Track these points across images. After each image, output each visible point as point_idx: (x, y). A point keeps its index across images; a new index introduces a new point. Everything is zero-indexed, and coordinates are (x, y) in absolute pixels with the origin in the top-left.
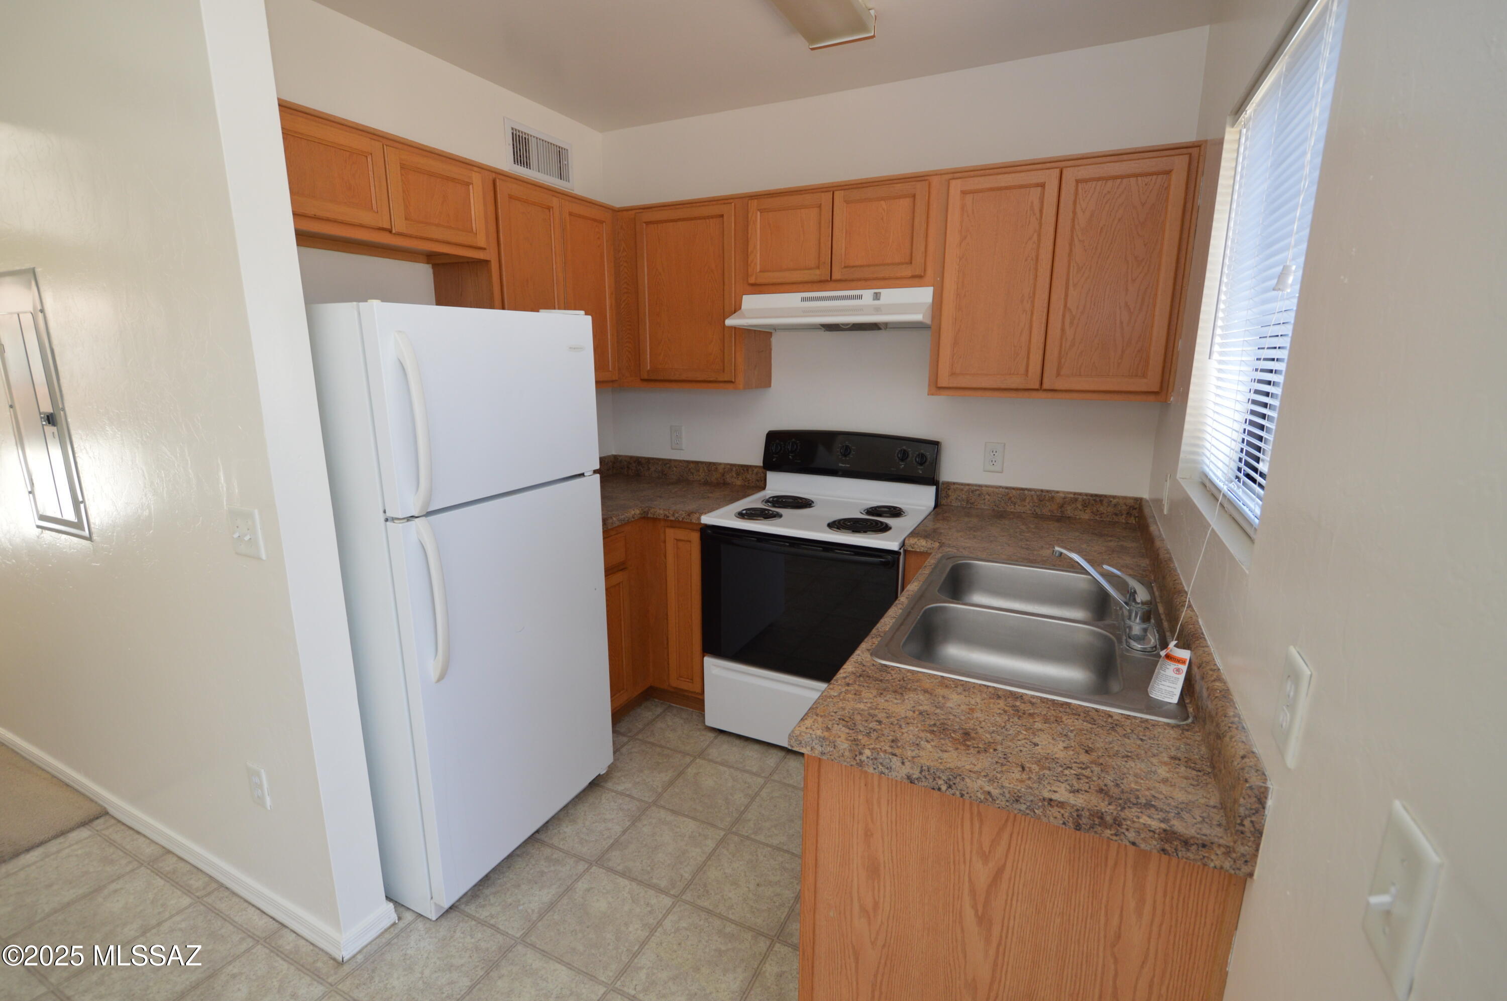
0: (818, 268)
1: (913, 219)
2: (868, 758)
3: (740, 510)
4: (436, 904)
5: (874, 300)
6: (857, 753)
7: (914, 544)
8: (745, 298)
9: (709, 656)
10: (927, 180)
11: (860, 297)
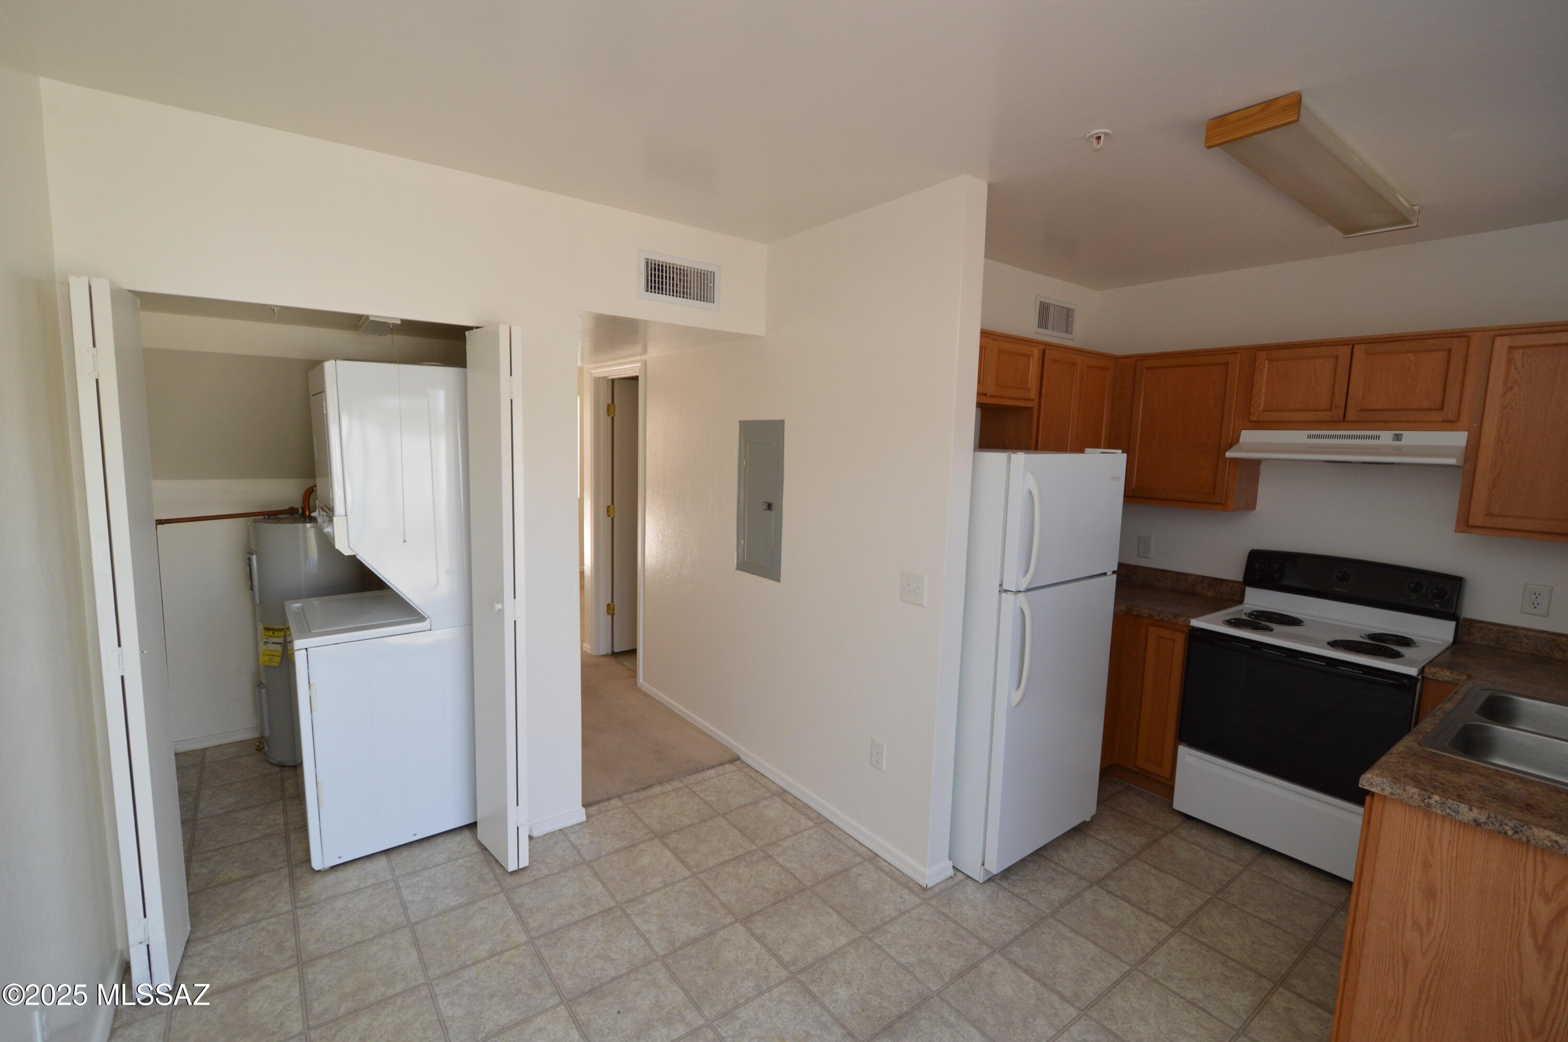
0: (1330, 410)
1: (1447, 370)
2: (1436, 802)
3: (1228, 618)
4: (986, 870)
5: (1394, 440)
6: (1426, 797)
7: (1435, 673)
8: (1243, 432)
9: (1184, 746)
10: (1466, 336)
11: (1378, 437)
